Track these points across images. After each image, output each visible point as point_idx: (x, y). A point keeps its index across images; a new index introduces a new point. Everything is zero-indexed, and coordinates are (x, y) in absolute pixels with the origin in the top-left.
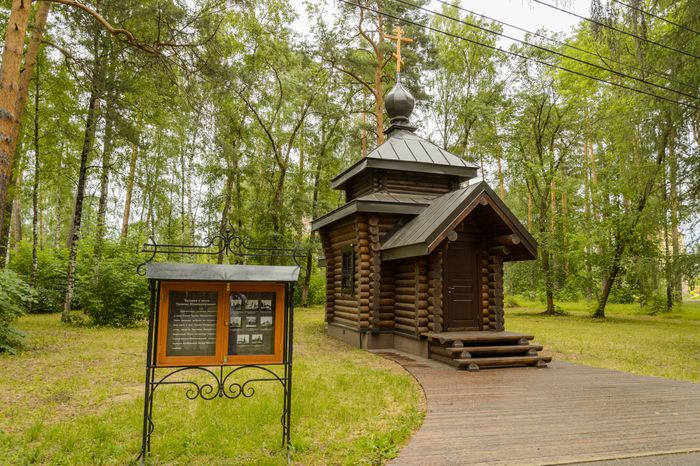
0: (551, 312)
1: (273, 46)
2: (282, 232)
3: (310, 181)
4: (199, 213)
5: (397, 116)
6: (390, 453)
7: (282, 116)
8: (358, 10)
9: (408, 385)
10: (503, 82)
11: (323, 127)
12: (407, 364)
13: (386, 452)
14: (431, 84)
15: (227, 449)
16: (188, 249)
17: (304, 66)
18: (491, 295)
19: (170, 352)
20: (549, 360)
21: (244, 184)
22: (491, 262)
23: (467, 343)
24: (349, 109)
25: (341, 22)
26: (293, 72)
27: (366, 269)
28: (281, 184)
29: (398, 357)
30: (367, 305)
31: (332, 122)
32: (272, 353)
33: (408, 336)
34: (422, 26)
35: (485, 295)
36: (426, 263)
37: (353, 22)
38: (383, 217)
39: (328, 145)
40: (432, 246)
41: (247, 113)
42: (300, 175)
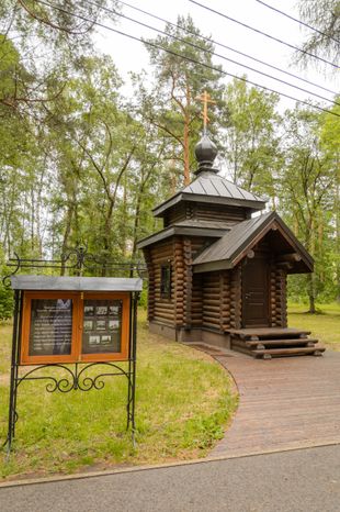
0: (313, 311)
1: (105, 106)
2: (111, 250)
3: (132, 212)
4: (46, 235)
5: (204, 161)
6: (217, 434)
7: (110, 161)
8: (171, 80)
9: (219, 372)
10: (279, 139)
11: (142, 170)
12: (215, 354)
13: (214, 432)
14: (224, 139)
15: (80, 433)
16: (36, 263)
17: (128, 123)
18: (278, 300)
19: (32, 353)
20: (323, 350)
21: (80, 213)
22: (278, 274)
23: (261, 338)
24: (162, 156)
25: (158, 88)
26: (120, 127)
27: (180, 279)
28: (110, 213)
29: (207, 348)
30: (181, 307)
31: (149, 166)
32: (119, 351)
33: (214, 331)
34: (220, 93)
35: (273, 300)
36: (229, 275)
37: (166, 89)
38: (194, 239)
39: (146, 184)
40: (235, 262)
41: (83, 158)
42: (124, 207)
